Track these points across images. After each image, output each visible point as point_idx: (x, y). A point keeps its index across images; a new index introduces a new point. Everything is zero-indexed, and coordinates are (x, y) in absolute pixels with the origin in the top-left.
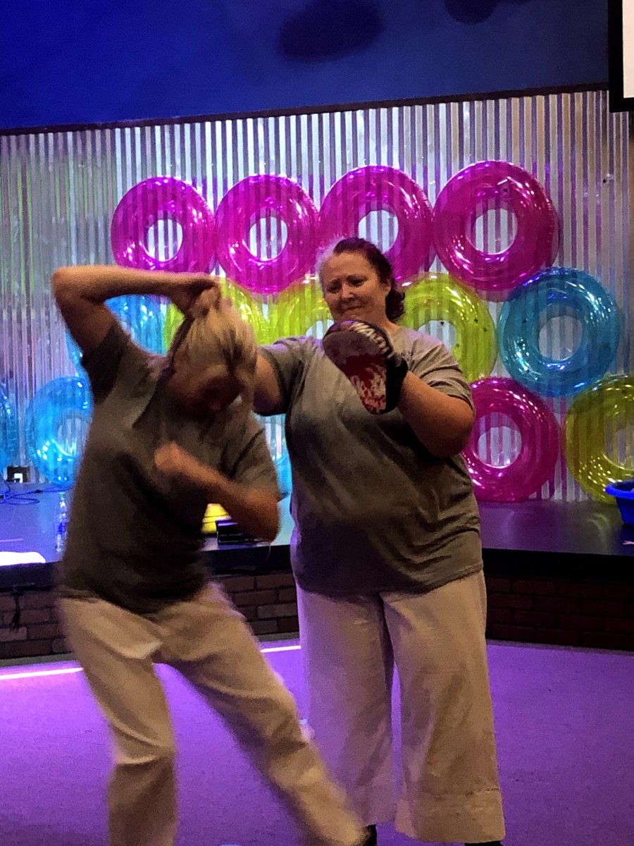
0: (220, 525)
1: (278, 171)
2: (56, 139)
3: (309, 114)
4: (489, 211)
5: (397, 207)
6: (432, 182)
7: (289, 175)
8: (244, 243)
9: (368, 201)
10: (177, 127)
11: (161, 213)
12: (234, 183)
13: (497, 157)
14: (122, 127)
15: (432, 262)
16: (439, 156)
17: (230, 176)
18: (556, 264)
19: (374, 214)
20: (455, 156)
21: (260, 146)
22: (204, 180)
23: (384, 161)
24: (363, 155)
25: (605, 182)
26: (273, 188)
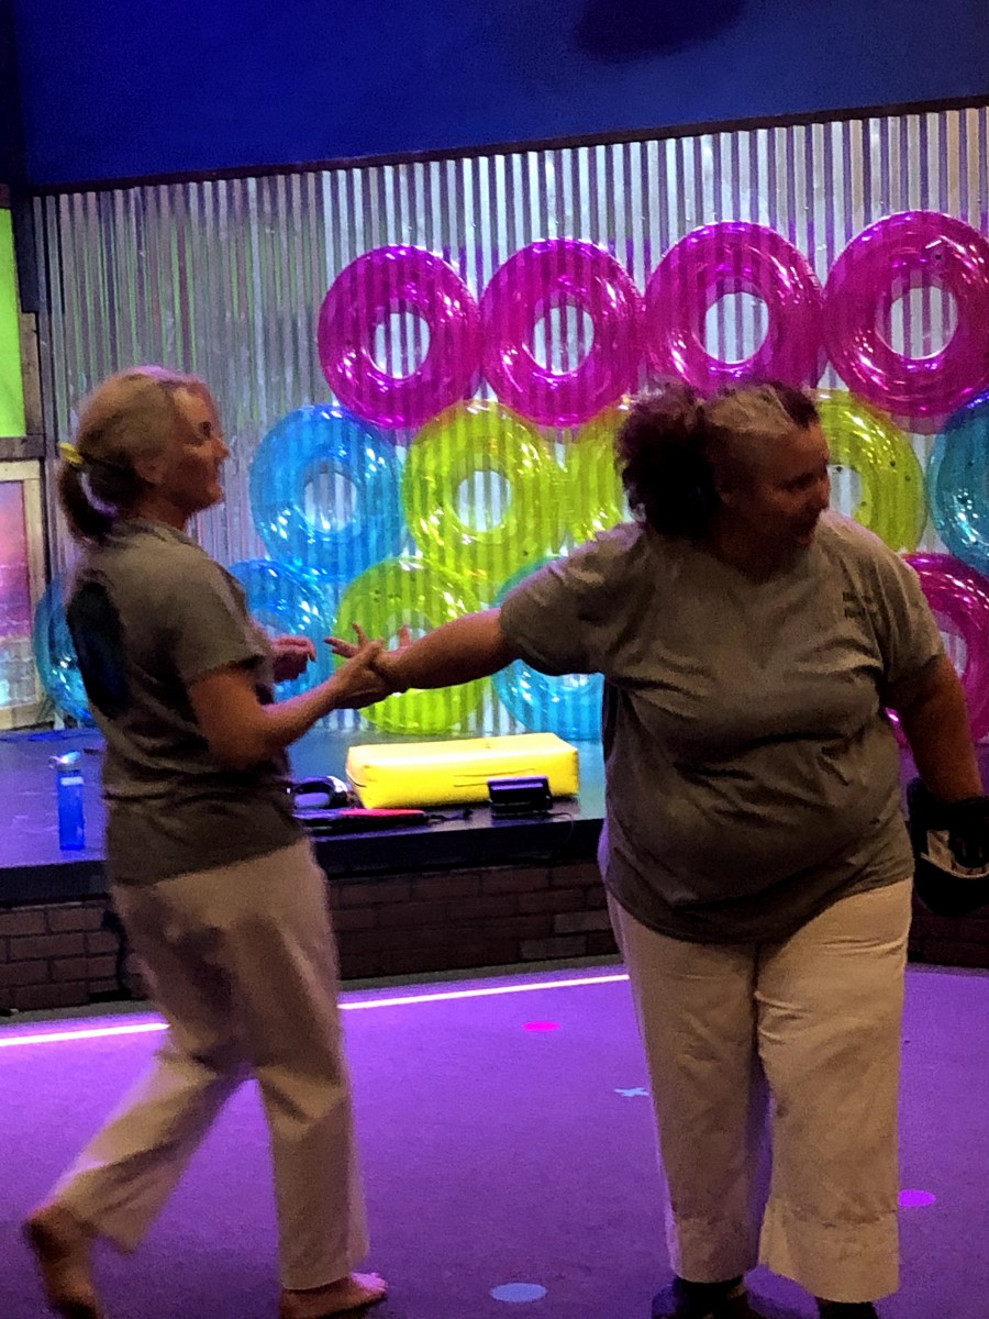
0: (495, 788)
1: (577, 233)
2: (230, 189)
3: (626, 143)
4: (912, 291)
5: (768, 287)
6: (821, 247)
7: (596, 239)
8: (525, 347)
9: (720, 278)
10: (419, 167)
11: (394, 302)
12: (509, 254)
13: (925, 203)
14: (333, 169)
15: (823, 373)
16: (832, 206)
17: (502, 243)
19: (729, 299)
20: (858, 205)
21: (548, 194)
22: (462, 250)
23: (745, 215)
24: (712, 206)
26: (569, 261)
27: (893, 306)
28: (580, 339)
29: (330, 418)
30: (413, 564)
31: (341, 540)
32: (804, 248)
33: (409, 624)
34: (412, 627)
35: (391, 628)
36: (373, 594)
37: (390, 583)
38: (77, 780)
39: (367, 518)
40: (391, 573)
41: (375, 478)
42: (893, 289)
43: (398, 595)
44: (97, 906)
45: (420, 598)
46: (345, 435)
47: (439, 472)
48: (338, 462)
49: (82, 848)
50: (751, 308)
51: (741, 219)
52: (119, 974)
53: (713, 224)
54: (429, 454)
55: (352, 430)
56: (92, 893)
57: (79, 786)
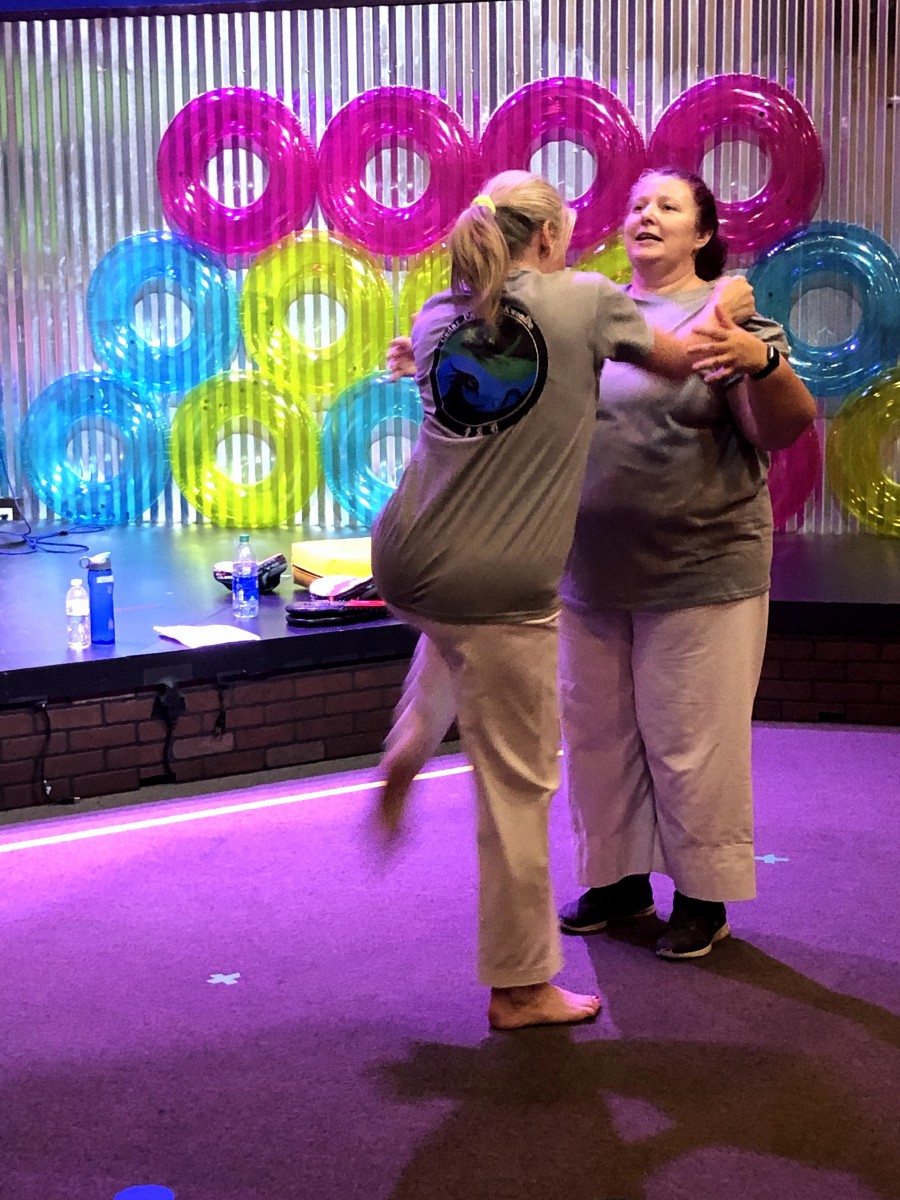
1: (410, 80)
2: (61, 28)
4: (722, 144)
9: (563, 126)
11: (228, 139)
14: (168, 15)
16: (651, 66)
17: (336, 88)
18: (817, 218)
19: (553, 146)
20: (676, 67)
21: (381, 46)
22: (295, 94)
23: (570, 72)
24: (539, 61)
25: (890, 106)
26: (401, 106)
27: (705, 157)
28: (410, 178)
29: (161, 242)
30: (243, 376)
31: (171, 354)
32: (625, 103)
33: (238, 430)
34: (241, 433)
35: (221, 433)
36: (202, 404)
37: (219, 393)
38: (109, 579)
39: (197, 334)
40: (221, 384)
41: (206, 298)
42: (706, 142)
43: (227, 404)
44: (150, 696)
45: (249, 407)
46: (176, 258)
47: (270, 294)
48: (169, 283)
49: (112, 642)
50: (574, 155)
51: (567, 75)
52: (166, 760)
53: (541, 79)
54: (261, 278)
55: (183, 254)
56: (145, 684)
57: (111, 584)
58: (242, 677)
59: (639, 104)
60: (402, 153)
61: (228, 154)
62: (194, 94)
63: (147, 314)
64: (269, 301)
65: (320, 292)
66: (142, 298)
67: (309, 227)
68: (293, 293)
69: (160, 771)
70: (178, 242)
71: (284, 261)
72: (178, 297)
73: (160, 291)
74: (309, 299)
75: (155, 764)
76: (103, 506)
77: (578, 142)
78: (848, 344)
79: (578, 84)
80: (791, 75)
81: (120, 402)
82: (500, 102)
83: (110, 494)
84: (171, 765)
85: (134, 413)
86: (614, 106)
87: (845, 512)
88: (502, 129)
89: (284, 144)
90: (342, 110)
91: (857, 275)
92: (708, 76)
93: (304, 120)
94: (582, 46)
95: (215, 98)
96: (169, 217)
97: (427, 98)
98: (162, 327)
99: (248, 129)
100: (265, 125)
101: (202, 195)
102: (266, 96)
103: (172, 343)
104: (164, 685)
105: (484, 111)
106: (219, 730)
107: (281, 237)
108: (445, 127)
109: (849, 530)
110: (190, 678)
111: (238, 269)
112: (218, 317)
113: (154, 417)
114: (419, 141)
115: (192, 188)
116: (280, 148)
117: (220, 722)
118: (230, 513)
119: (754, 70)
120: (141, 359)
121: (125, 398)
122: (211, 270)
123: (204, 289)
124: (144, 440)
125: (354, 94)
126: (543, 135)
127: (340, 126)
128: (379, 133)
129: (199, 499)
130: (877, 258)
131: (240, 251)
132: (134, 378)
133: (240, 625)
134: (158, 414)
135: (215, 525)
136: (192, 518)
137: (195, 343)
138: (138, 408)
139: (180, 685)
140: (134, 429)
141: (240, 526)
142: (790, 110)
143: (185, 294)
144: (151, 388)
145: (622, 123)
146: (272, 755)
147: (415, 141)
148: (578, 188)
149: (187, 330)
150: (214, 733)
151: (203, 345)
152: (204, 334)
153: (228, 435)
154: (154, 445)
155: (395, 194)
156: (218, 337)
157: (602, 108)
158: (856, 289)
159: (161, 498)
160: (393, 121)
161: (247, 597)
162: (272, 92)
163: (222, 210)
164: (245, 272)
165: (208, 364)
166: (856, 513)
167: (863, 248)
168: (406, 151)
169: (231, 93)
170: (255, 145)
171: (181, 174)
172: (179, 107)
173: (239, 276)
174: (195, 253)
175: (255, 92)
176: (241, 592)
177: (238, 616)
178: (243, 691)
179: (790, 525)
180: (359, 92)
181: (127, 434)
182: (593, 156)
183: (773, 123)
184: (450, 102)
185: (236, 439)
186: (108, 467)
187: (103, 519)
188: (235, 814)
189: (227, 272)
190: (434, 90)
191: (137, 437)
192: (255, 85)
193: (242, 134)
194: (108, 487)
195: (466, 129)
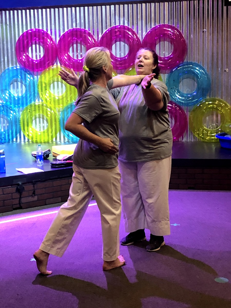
1: (80, 26)
4: (161, 42)
10: (40, 10)
11: (34, 42)
13: (164, 23)
14: (17, 10)
16: (142, 22)
17: (61, 29)
18: (185, 61)
19: (118, 43)
20: (149, 23)
21: (73, 18)
22: (51, 30)
23: (122, 24)
24: (114, 21)
25: (203, 32)
26: (79, 33)
27: (157, 45)
28: (81, 52)
29: (17, 69)
30: (39, 103)
31: (20, 98)
32: (136, 32)
33: (38, 117)
34: (39, 118)
35: (33, 118)
36: (29, 110)
37: (33, 108)
38: (4, 156)
39: (27, 92)
40: (33, 105)
41: (29, 83)
42: (157, 42)
43: (35, 110)
44: (15, 187)
45: (41, 111)
46: (21, 73)
47: (46, 82)
48: (19, 79)
49: (5, 173)
50: (123, 45)
51: (121, 25)
52: (20, 204)
53: (114, 26)
54: (43, 78)
55: (23, 72)
56: (14, 184)
57: (4, 158)
58: (39, 181)
59: (140, 32)
60: (79, 45)
61: (34, 46)
62: (25, 31)
63: (14, 88)
64: (45, 84)
65: (59, 81)
66: (12, 83)
67: (55, 64)
68: (52, 81)
69: (18, 206)
70: (21, 69)
71: (49, 73)
72: (22, 83)
73: (17, 81)
74: (56, 83)
75: (16, 204)
76: (3, 138)
77: (124, 42)
78: (194, 93)
79: (124, 27)
80: (178, 24)
81: (7, 110)
82: (104, 32)
83: (5, 134)
84: (21, 205)
85: (11, 113)
86: (133, 33)
87: (194, 136)
88: (105, 39)
89: (48, 43)
90: (63, 34)
91: (196, 75)
92: (157, 25)
93: (53, 37)
94: (125, 17)
95: (30, 31)
96: (19, 62)
97: (85, 31)
98: (18, 91)
99: (39, 39)
100: (43, 38)
101: (27, 57)
102: (43, 31)
103: (20, 95)
104: (19, 184)
105: (100, 34)
106: (34, 195)
107: (48, 67)
108: (90, 38)
109: (195, 140)
110: (25, 182)
111: (37, 76)
112: (32, 88)
113: (16, 114)
114: (83, 42)
115: (25, 55)
116: (48, 44)
117: (34, 193)
118: (36, 139)
119: (169, 23)
120: (12, 99)
121: (8, 109)
122: (30, 76)
123: (28, 81)
124: (14, 120)
125: (66, 30)
126: (115, 40)
127: (63, 38)
128: (73, 40)
129: (28, 135)
130: (201, 71)
131: (38, 71)
132: (11, 104)
133: (39, 168)
134: (17, 113)
135: (32, 142)
136: (26, 140)
137: (26, 95)
138: (12, 112)
139: (23, 184)
140: (11, 117)
141: (39, 142)
142: (178, 33)
143: (23, 82)
144: (15, 107)
145: (135, 37)
146: (47, 201)
147: (82, 42)
148: (124, 54)
149: (24, 92)
150: (32, 196)
151: (28, 95)
152: (29, 93)
153: (36, 118)
154: (16, 121)
155: (77, 56)
156: (32, 93)
157: (130, 33)
158: (196, 79)
159: (18, 135)
160: (77, 37)
161: (40, 160)
162: (45, 30)
163: (33, 60)
164: (39, 76)
165: (30, 100)
166: (197, 136)
167: (197, 68)
168: (80, 45)
169: (34, 30)
170: (41, 44)
171: (22, 51)
172: (21, 34)
173: (37, 77)
174: (26, 71)
175: (41, 30)
176: (39, 159)
177: (38, 165)
178: (40, 185)
179: (180, 139)
180: (67, 29)
181: (9, 119)
182: (128, 45)
183: (174, 37)
184: (91, 32)
185: (38, 119)
186: (4, 127)
187: (3, 141)
188: (38, 217)
189: (34, 76)
190: (87, 29)
191: (12, 119)
192: (41, 28)
193: (37, 41)
194: (4, 133)
195: (95, 39)
